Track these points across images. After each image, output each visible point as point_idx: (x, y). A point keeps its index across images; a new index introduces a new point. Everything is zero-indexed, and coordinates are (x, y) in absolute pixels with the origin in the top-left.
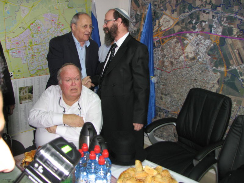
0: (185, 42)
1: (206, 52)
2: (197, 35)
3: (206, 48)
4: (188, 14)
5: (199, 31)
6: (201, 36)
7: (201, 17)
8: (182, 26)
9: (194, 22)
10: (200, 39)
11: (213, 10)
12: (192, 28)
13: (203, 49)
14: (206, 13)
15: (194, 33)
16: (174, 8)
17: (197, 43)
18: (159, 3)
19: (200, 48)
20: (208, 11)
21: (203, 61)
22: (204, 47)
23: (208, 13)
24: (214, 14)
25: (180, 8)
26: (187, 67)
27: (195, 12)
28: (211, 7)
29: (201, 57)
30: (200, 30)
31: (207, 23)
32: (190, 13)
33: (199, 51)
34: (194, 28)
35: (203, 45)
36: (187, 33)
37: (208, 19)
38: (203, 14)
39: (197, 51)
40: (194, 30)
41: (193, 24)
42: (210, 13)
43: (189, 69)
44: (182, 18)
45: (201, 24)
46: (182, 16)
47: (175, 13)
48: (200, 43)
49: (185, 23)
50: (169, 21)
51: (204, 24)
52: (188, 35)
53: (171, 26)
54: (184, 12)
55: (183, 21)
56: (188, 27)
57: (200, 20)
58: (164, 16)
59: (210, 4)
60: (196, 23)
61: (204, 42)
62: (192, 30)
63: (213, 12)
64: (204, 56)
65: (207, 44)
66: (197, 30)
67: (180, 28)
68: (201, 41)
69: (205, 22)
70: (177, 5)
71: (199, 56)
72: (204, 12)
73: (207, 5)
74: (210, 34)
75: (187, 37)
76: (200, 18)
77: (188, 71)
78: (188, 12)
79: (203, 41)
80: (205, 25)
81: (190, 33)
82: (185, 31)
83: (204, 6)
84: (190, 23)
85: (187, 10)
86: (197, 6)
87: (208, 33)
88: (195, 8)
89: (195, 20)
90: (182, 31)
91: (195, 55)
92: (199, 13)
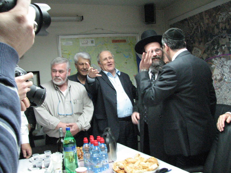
0: (212, 67)
1: (229, 72)
2: (220, 58)
3: (229, 68)
4: (210, 42)
5: (221, 55)
6: (223, 59)
7: (220, 42)
8: (208, 53)
9: (216, 48)
10: (223, 61)
11: (228, 34)
12: (215, 54)
13: (227, 69)
14: (224, 38)
15: (218, 57)
16: (200, 39)
17: (221, 65)
18: (189, 38)
19: (224, 69)
20: (225, 36)
21: (228, 80)
22: (227, 68)
23: (225, 37)
24: (230, 37)
25: (204, 39)
26: (218, 88)
27: (216, 39)
28: (227, 32)
29: (227, 77)
30: (222, 53)
31: (226, 46)
32: (212, 41)
33: (224, 72)
34: (217, 53)
35: (226, 66)
36: (212, 58)
37: (226, 43)
38: (222, 39)
39: (223, 72)
40: (217, 54)
41: (215, 49)
42: (227, 37)
43: (219, 90)
44: (207, 46)
45: (221, 48)
46: (207, 45)
47: (202, 44)
48: (224, 65)
49: (209, 50)
50: (198, 51)
51: (223, 47)
52: (213, 60)
53: (200, 55)
54: (208, 41)
55: (208, 49)
56: (212, 53)
57: (220, 45)
58: (195, 48)
59: (225, 30)
60: (218, 48)
61: (227, 63)
62: (216, 55)
63: (228, 35)
64: (228, 76)
65: (229, 64)
66: (219, 54)
67: (207, 55)
68: (224, 62)
69: (224, 45)
70: (201, 37)
71: (225, 77)
72: (222, 37)
73: (223, 31)
74: (229, 55)
75: (213, 62)
76: (220, 44)
77: (218, 92)
78: (210, 41)
79: (225, 63)
80: (225, 48)
81: (215, 58)
82: (211, 57)
83: (221, 32)
84: (214, 49)
85: (209, 39)
86: (216, 34)
87: (228, 55)
88: (215, 36)
89: (216, 46)
90: (209, 58)
91: (222, 76)
92: (218, 39)
